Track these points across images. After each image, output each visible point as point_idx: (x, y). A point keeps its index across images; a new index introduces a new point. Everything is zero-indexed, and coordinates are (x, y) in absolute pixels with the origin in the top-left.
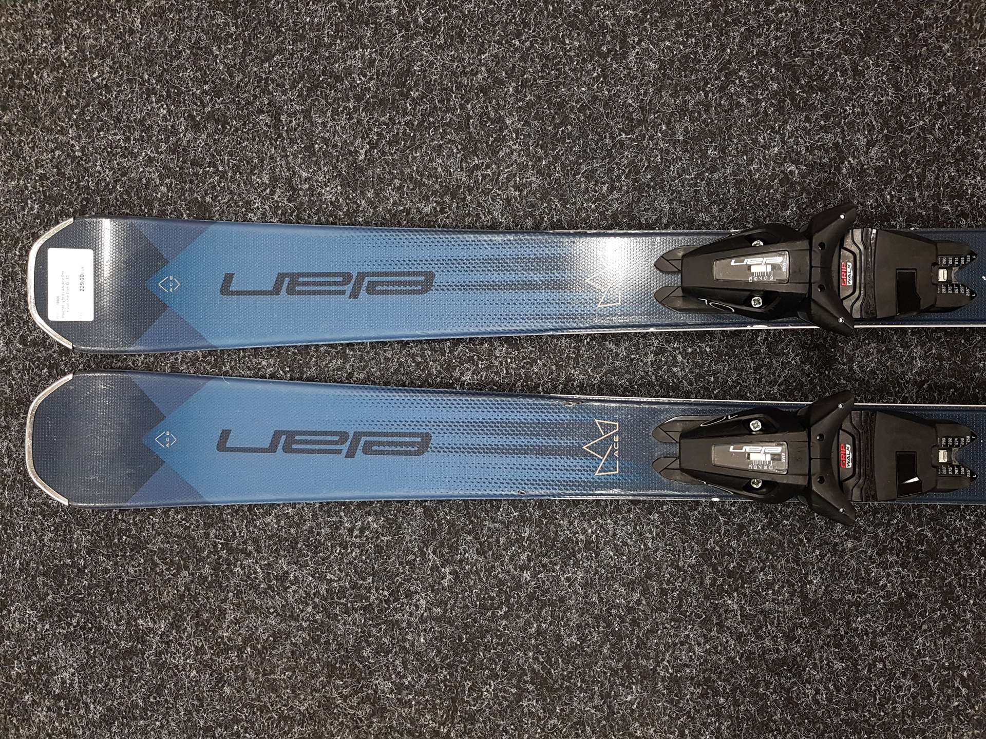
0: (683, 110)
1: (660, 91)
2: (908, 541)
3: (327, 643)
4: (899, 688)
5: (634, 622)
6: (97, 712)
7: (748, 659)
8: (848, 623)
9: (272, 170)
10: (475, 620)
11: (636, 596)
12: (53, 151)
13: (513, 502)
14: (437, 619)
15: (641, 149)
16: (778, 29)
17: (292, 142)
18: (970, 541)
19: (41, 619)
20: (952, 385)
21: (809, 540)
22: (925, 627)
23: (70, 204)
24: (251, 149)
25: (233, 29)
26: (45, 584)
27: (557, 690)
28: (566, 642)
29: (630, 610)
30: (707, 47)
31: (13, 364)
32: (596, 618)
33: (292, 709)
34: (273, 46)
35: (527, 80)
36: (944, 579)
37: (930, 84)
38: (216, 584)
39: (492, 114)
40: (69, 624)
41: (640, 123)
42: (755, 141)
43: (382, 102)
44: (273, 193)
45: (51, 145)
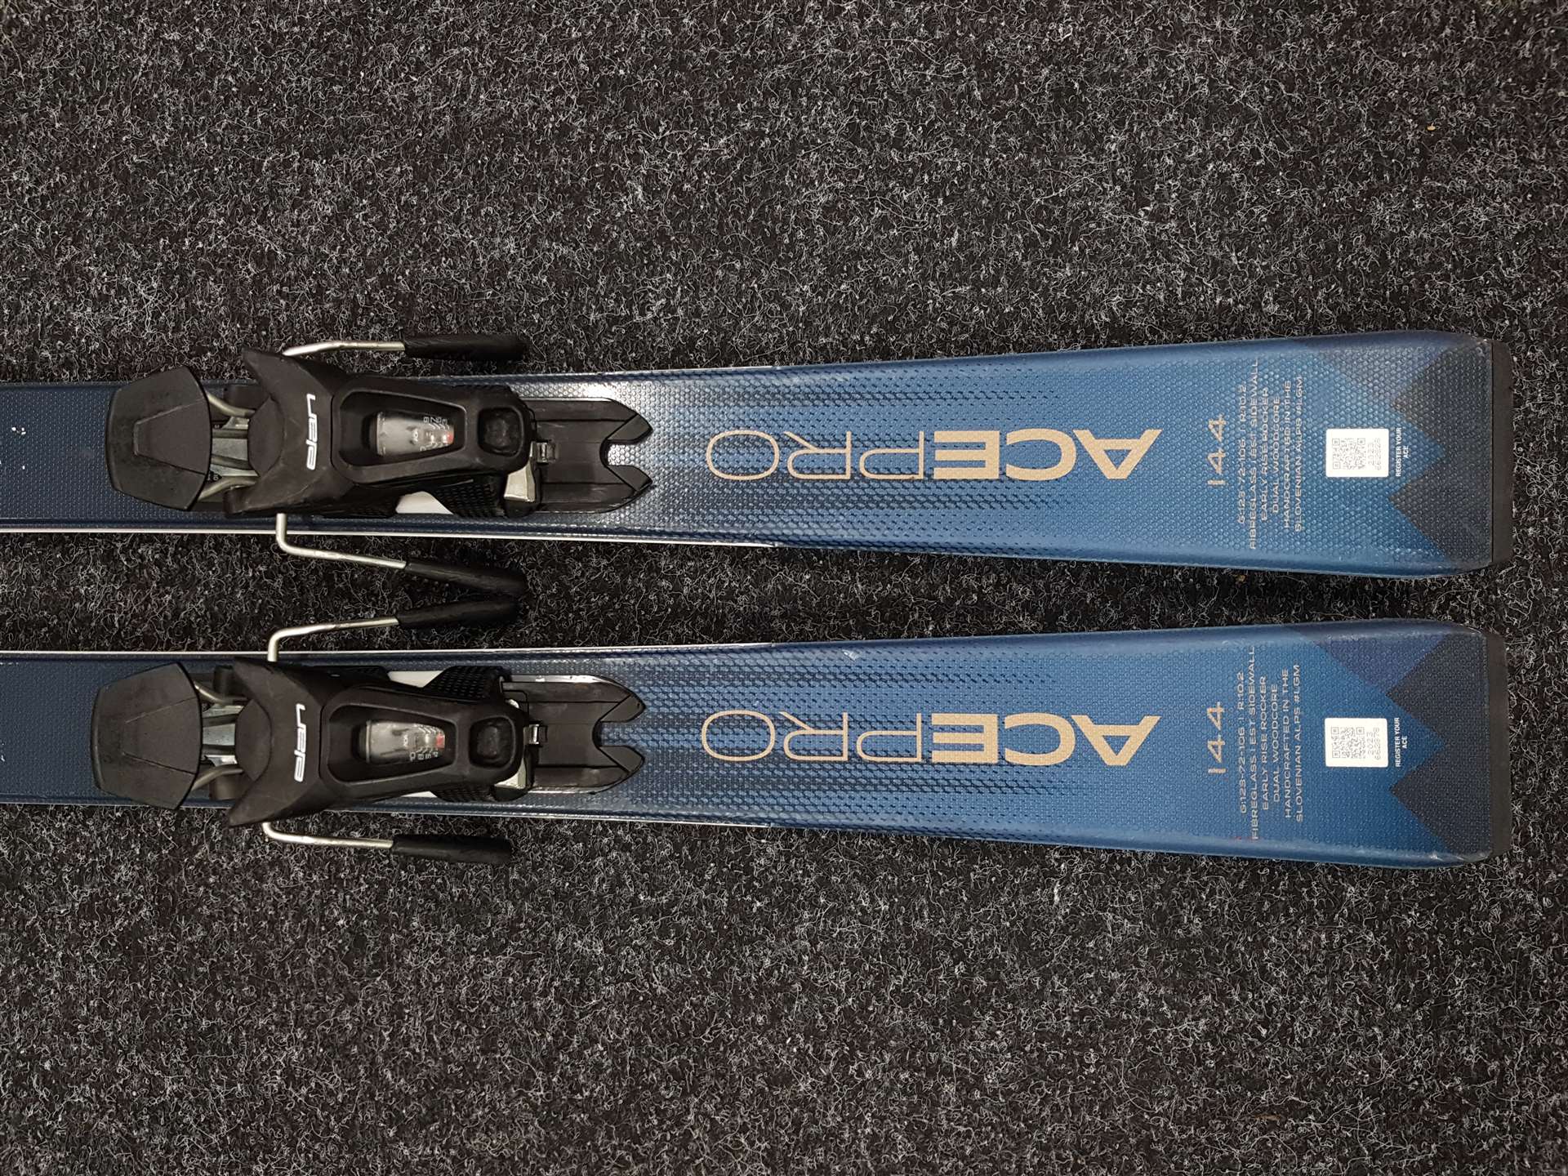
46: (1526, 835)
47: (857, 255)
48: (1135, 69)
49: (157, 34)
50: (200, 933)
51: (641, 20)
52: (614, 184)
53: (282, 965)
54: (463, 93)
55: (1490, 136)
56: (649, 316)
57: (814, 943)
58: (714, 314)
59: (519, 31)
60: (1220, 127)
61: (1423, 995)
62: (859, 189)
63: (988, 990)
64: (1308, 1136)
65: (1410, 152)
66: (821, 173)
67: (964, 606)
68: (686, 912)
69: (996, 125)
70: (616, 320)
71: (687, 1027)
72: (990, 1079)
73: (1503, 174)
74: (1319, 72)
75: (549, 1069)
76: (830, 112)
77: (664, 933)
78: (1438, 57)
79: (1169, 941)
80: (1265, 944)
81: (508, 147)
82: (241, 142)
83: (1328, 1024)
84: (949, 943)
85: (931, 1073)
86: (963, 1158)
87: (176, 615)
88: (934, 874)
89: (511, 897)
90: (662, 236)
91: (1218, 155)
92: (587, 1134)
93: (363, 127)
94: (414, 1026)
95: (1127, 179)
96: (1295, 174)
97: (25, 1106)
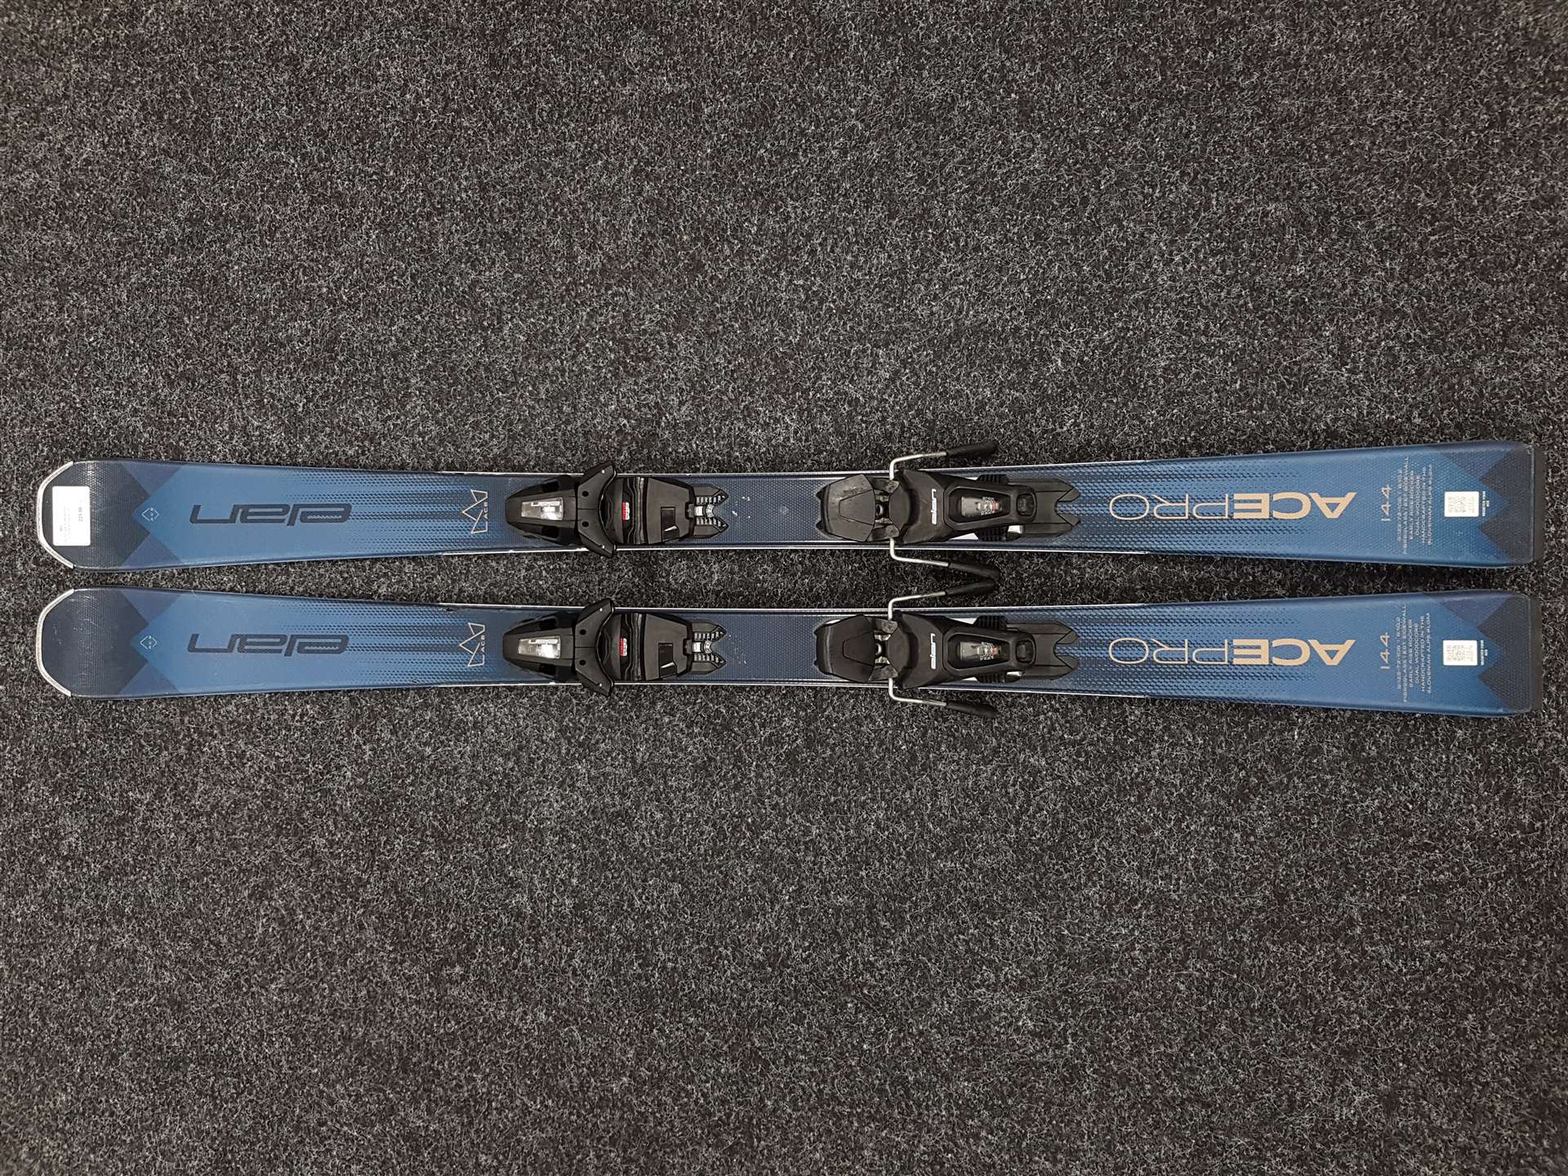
0: (545, 375)
1: (527, 358)
2: (709, 716)
3: (276, 808)
4: (702, 833)
5: (509, 786)
6: (96, 870)
7: (593, 812)
8: (665, 783)
9: (231, 421)
10: (389, 788)
11: (510, 764)
12: (58, 403)
13: (418, 691)
14: (359, 787)
15: (514, 405)
16: (613, 310)
17: (247, 397)
18: (754, 715)
19: (52, 794)
20: (740, 594)
21: (638, 717)
22: (721, 784)
23: (73, 447)
24: (215, 402)
25: (200, 303)
26: (55, 764)
27: (450, 842)
28: (458, 803)
29: (506, 776)
30: (562, 324)
31: (28, 581)
32: (481, 783)
33: (249, 862)
34: (231, 317)
35: (427, 348)
36: (735, 746)
37: (725, 356)
38: (189, 761)
39: (401, 375)
40: (74, 797)
41: (513, 384)
42: (598, 400)
43: (316, 364)
44: (231, 438)
45: (57, 398)
46: (1558, 703)
47: (1182, 394)
48: (1340, 290)
49: (790, 281)
50: (829, 752)
51: (1060, 268)
52: (1045, 358)
53: (872, 769)
54: (960, 312)
55: (1543, 324)
56: (1065, 429)
57: (1162, 761)
58: (1102, 427)
59: (991, 276)
60: (1388, 322)
61: (1499, 788)
62: (1184, 358)
63: (1258, 784)
64: (1435, 861)
65: (1497, 334)
66: (1162, 350)
67: (1245, 583)
68: (1090, 744)
69: (1261, 322)
70: (1046, 431)
71: (1092, 803)
72: (1259, 830)
73: (1551, 345)
74: (1446, 290)
75: (1017, 824)
76: (1166, 316)
77: (1078, 754)
78: (1513, 281)
79: (1359, 761)
80: (1411, 760)
81: (985, 339)
82: (839, 340)
83: (1447, 802)
84: (1237, 761)
85: (1227, 827)
86: (1245, 871)
87: (811, 590)
88: (1228, 724)
89: (994, 735)
90: (1072, 385)
91: (1387, 337)
92: (1039, 857)
93: (905, 330)
94: (944, 801)
95: (1335, 351)
96: (1431, 347)
97: (739, 840)
